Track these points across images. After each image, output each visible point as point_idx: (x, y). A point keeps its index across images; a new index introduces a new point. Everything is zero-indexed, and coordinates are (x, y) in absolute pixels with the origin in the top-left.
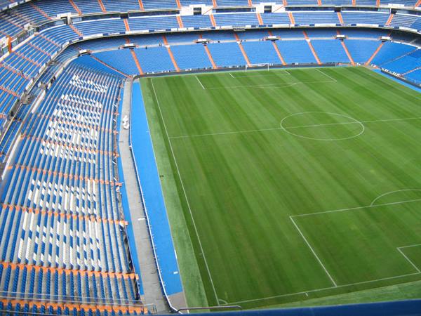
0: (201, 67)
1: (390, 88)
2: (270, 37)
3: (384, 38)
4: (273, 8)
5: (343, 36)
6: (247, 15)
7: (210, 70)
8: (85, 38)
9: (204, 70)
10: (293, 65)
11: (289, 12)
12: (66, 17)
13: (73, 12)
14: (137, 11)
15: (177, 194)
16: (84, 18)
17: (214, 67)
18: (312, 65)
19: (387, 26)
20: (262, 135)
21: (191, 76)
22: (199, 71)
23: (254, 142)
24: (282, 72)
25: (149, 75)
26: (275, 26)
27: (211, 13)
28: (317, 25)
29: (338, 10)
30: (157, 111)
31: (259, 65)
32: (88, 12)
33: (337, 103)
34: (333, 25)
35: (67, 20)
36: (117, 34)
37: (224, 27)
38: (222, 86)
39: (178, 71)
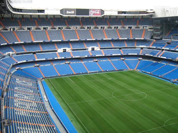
0: (69, 74)
1: (148, 78)
2: (95, 60)
3: (139, 59)
4: (95, 48)
5: (123, 59)
6: (85, 52)
7: (73, 74)
8: (19, 62)
9: (70, 75)
10: (106, 71)
11: (101, 50)
12: (10, 54)
13: (13, 51)
14: (40, 51)
15: (82, 128)
16: (17, 54)
17: (74, 73)
18: (114, 71)
19: (140, 54)
20: (107, 100)
21: (66, 78)
22: (68, 75)
23: (105, 104)
24: (103, 74)
25: (47, 78)
26: (97, 56)
27: (70, 51)
28: (113, 55)
29: (120, 49)
30: (57, 92)
31: (93, 72)
32: (19, 51)
33: (131, 85)
34: (120, 54)
35: (10, 55)
36: (32, 60)
37: (76, 57)
38: (81, 81)
39: (59, 75)
